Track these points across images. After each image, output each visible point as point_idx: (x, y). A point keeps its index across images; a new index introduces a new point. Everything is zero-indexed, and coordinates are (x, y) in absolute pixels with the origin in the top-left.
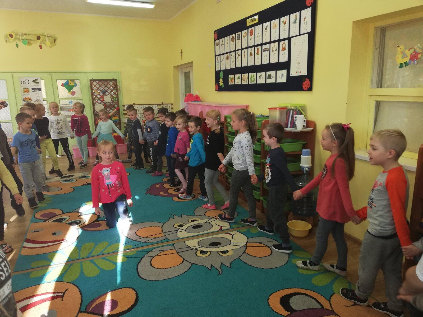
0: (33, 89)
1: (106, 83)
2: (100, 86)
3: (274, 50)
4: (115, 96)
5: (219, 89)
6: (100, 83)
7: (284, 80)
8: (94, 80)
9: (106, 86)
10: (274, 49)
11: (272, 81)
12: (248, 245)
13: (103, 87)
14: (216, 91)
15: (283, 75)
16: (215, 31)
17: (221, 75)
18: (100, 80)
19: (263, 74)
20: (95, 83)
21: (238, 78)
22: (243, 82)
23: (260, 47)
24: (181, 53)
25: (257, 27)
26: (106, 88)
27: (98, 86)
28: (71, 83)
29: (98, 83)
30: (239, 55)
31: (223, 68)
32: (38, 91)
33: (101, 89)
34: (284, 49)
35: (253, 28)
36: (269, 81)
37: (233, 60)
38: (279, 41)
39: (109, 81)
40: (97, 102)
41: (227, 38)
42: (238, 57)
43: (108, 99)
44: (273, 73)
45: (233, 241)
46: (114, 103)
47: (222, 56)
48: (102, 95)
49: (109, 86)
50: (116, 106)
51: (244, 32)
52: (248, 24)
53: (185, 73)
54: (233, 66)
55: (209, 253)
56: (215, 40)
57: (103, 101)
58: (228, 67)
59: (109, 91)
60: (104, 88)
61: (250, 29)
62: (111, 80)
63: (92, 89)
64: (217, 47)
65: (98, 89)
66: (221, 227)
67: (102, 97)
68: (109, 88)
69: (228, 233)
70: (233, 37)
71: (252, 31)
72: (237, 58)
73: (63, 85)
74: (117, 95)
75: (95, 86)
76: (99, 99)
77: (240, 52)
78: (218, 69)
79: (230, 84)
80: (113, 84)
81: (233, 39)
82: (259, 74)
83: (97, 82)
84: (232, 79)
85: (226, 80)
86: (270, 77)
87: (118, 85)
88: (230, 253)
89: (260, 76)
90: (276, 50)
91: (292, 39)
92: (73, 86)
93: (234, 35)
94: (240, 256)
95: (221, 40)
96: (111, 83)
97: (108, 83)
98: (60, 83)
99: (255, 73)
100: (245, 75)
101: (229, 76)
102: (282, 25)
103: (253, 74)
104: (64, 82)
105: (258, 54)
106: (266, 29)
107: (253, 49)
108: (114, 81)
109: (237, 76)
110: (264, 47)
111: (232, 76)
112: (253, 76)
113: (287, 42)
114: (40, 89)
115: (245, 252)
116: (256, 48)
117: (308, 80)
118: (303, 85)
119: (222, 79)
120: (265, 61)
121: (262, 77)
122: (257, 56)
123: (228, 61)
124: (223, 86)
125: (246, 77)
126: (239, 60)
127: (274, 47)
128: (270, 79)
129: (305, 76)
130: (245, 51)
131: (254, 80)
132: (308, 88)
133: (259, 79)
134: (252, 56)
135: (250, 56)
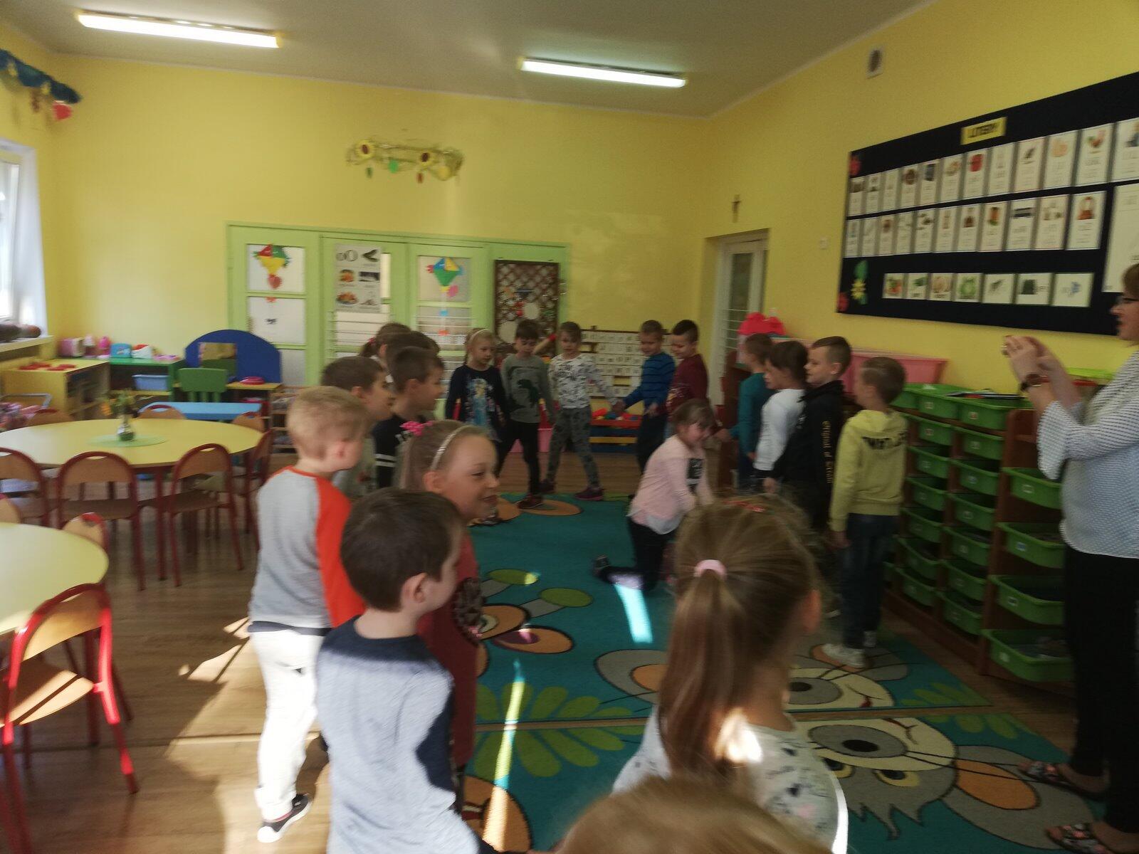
0: (363, 274)
1: (531, 272)
2: (518, 277)
3: (1052, 216)
4: (550, 305)
5: (849, 307)
6: (519, 271)
7: (1081, 300)
8: (506, 263)
9: (531, 278)
10: (1052, 212)
11: (1039, 299)
12: (960, 764)
13: (525, 279)
14: (839, 311)
15: (1078, 285)
16: (854, 154)
17: (861, 269)
18: (519, 264)
19: (1008, 279)
20: (505, 270)
21: (919, 283)
22: (934, 294)
23: (1002, 205)
24: (736, 203)
25: (997, 150)
26: (531, 284)
27: (511, 277)
28: (450, 266)
29: (512, 271)
30: (927, 222)
31: (868, 252)
32: (372, 279)
33: (518, 284)
34: (1087, 215)
35: (983, 152)
36: (1024, 300)
37: (904, 232)
38: (1071, 191)
39: (539, 267)
40: (505, 316)
41: (892, 175)
42: (922, 226)
43: (532, 311)
44: (1042, 279)
45: (911, 746)
46: (545, 323)
47: (868, 221)
48: (521, 301)
49: (538, 279)
50: (550, 330)
51: (949, 161)
52: (967, 140)
53: (737, 257)
54: (903, 249)
55: (847, 771)
56: (851, 177)
57: (519, 316)
58: (885, 251)
59: (537, 291)
60: (525, 284)
61: (972, 154)
62: (544, 265)
63: (497, 284)
64: (856, 196)
65: (511, 284)
66: (867, 697)
67: (519, 305)
68: (537, 285)
69: (890, 720)
70: (911, 173)
71: (978, 158)
72: (921, 229)
73: (432, 269)
74: (556, 302)
75: (505, 277)
76: (511, 310)
77: (930, 213)
78: (852, 253)
79: (887, 296)
80: (549, 274)
81: (911, 178)
82: (992, 278)
83: (512, 266)
84: (895, 285)
85: (874, 285)
86: (1029, 288)
87: (561, 276)
88: (911, 782)
89: (996, 285)
90: (1058, 216)
91: (1120, 189)
92: (454, 274)
93: (915, 167)
94: (943, 796)
95: (871, 177)
96: (544, 272)
97: (537, 273)
98: (424, 263)
99: (977, 276)
100: (943, 278)
101: (889, 276)
102: (1086, 148)
103: (969, 276)
104: (434, 262)
105: (993, 221)
106: (1029, 154)
107: (977, 207)
108: (552, 268)
109: (914, 277)
110: (1018, 204)
111: (898, 276)
112: (972, 281)
113: (1099, 197)
114: (376, 276)
115: (954, 785)
116: (989, 206)
119: (864, 280)
120: (1015, 242)
121: (1001, 287)
122: (991, 228)
123: (889, 234)
124: (864, 300)
125: (943, 283)
126: (925, 235)
127: (1053, 205)
128: (1031, 293)
130: (947, 212)
131: (973, 293)
133: (992, 291)
134: (973, 225)
135: (965, 226)
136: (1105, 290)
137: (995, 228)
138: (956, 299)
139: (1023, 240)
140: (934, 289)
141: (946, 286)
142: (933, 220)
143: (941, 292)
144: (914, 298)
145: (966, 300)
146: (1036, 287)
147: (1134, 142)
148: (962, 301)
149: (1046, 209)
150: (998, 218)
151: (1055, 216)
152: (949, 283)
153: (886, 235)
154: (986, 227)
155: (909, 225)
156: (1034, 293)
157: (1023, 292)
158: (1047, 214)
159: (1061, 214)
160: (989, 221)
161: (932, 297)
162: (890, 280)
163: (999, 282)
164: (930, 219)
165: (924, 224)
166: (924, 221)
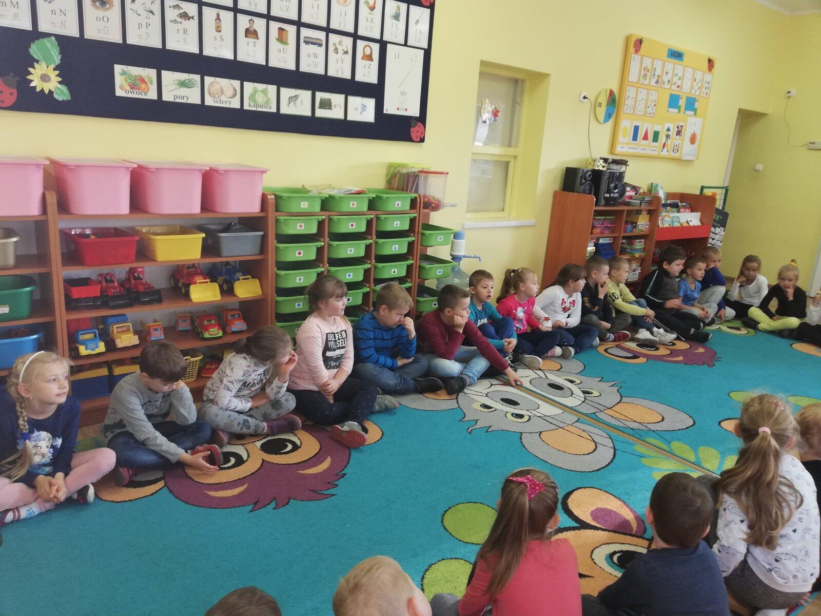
3: (341, 52)
5: (28, 103)
10: (340, 48)
11: (336, 113)
15: (365, 107)
17: (45, 50)
21: (183, 84)
31: (60, 29)
34: (368, 58)
37: (141, 18)
38: (355, 36)
44: (337, 99)
54: (144, 40)
58: (105, 35)
77: (188, 7)
78: (11, 22)
79: (121, 93)
82: (287, 92)
84: (135, 81)
86: (326, 104)
91: (389, 46)
99: (272, 87)
100: (222, 83)
101: (120, 68)
102: (364, 8)
103: (261, 86)
105: (282, 39)
107: (260, 21)
109: (173, 76)
110: (307, 32)
111: (139, 71)
112: (264, 92)
113: (375, 47)
116: (275, 25)
117: (422, 126)
118: (411, 131)
119: (53, 66)
120: (309, 65)
121: (299, 101)
122: (280, 46)
123: (108, 14)
124: (62, 94)
125: (225, 90)
126: (185, 31)
127: (340, 43)
128: (329, 109)
129: (416, 118)
130: (218, 15)
131: (267, 102)
132: (420, 138)
133: (289, 103)
134: (258, 38)
135: (246, 36)
136: (385, 112)
137: (285, 47)
138: (246, 107)
139: (316, 65)
140: (210, 94)
141: (231, 92)
142: (196, 18)
143: (223, 98)
144: (178, 100)
145: (259, 109)
146: (333, 104)
147: (396, 17)
148: (254, 109)
149: (335, 44)
150: (287, 39)
151: (343, 52)
152: (235, 90)
153: (100, 13)
154: (274, 44)
155: (152, 12)
156: (331, 109)
157: (321, 107)
158: (336, 49)
159: (347, 51)
160: (277, 39)
161: (209, 102)
162: (124, 73)
163: (296, 97)
164: (190, 15)
165: (181, 17)
166: (180, 14)
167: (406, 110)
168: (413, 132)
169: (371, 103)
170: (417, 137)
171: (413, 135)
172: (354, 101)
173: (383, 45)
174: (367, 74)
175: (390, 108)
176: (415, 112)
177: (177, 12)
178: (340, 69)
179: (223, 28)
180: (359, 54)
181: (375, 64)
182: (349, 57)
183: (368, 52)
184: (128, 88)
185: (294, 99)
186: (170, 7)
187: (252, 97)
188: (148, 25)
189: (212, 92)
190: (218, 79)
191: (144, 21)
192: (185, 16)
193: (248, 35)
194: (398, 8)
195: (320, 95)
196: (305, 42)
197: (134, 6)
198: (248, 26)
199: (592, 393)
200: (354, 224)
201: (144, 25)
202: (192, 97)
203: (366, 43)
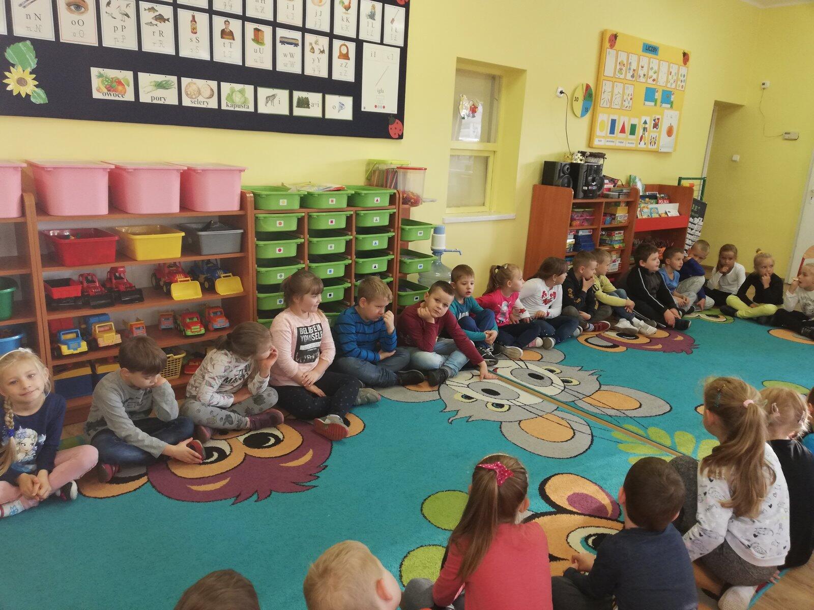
3: (317, 51)
17: (20, 54)
21: (160, 85)
22: (189, 100)
23: (266, 29)
31: (36, 33)
34: (344, 56)
37: (117, 22)
38: (331, 36)
44: (315, 98)
54: (120, 43)
58: (81, 39)
77: (163, 9)
79: (98, 96)
82: (265, 91)
84: (112, 83)
86: (304, 103)
89: (271, 97)
90: (323, 52)
91: (365, 44)
99: (250, 87)
100: (199, 84)
101: (98, 70)
102: (339, 7)
103: (238, 87)
107: (235, 22)
109: (150, 78)
110: (283, 33)
111: (116, 73)
112: (242, 92)
113: (352, 45)
116: (250, 25)
117: (399, 122)
118: (390, 129)
119: (29, 70)
120: (286, 65)
121: (276, 101)
122: (257, 46)
123: (83, 17)
124: (39, 97)
125: (202, 90)
126: (161, 34)
127: (316, 43)
128: (306, 108)
129: (394, 115)
130: (193, 17)
131: (244, 102)
132: (399, 135)
133: (267, 103)
134: (234, 39)
135: (222, 37)
136: (363, 110)
137: (261, 47)
138: (224, 107)
139: (292, 65)
140: (187, 95)
141: (208, 93)
142: (172, 20)
143: (201, 99)
144: (155, 102)
145: (237, 109)
146: (310, 103)
147: (372, 16)
148: (232, 109)
149: (311, 44)
150: (263, 39)
151: (319, 52)
152: (212, 90)
153: (75, 17)
154: (250, 45)
155: (127, 15)
156: (309, 108)
157: (298, 106)
158: (313, 48)
159: (324, 50)
160: (253, 40)
161: (186, 102)
162: (100, 76)
163: (274, 96)
164: (166, 17)
165: (156, 20)
166: (155, 16)
167: (384, 107)
168: (391, 129)
169: (348, 101)
170: (395, 134)
171: (392, 133)
172: (332, 100)
173: (359, 44)
174: (344, 72)
175: (367, 106)
176: (393, 109)
177: (152, 15)
178: (316, 68)
179: (198, 30)
180: (336, 53)
181: (352, 63)
182: (326, 56)
183: (344, 51)
184: (106, 91)
185: (271, 98)
186: (145, 10)
187: (230, 97)
188: (123, 28)
189: (189, 93)
190: (195, 80)
191: (119, 24)
192: (160, 18)
193: (224, 36)
194: (374, 7)
195: (297, 94)
196: (281, 42)
197: (108, 9)
198: (223, 27)
199: (572, 382)
200: (334, 220)
201: (120, 28)
202: (170, 98)
203: (342, 42)
